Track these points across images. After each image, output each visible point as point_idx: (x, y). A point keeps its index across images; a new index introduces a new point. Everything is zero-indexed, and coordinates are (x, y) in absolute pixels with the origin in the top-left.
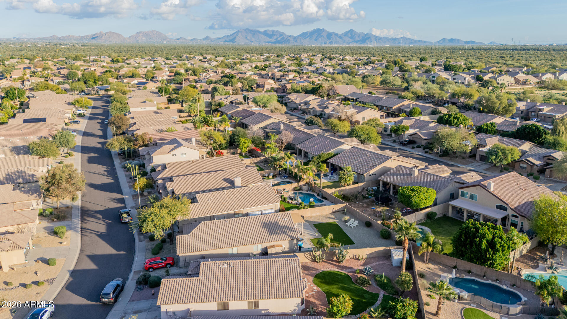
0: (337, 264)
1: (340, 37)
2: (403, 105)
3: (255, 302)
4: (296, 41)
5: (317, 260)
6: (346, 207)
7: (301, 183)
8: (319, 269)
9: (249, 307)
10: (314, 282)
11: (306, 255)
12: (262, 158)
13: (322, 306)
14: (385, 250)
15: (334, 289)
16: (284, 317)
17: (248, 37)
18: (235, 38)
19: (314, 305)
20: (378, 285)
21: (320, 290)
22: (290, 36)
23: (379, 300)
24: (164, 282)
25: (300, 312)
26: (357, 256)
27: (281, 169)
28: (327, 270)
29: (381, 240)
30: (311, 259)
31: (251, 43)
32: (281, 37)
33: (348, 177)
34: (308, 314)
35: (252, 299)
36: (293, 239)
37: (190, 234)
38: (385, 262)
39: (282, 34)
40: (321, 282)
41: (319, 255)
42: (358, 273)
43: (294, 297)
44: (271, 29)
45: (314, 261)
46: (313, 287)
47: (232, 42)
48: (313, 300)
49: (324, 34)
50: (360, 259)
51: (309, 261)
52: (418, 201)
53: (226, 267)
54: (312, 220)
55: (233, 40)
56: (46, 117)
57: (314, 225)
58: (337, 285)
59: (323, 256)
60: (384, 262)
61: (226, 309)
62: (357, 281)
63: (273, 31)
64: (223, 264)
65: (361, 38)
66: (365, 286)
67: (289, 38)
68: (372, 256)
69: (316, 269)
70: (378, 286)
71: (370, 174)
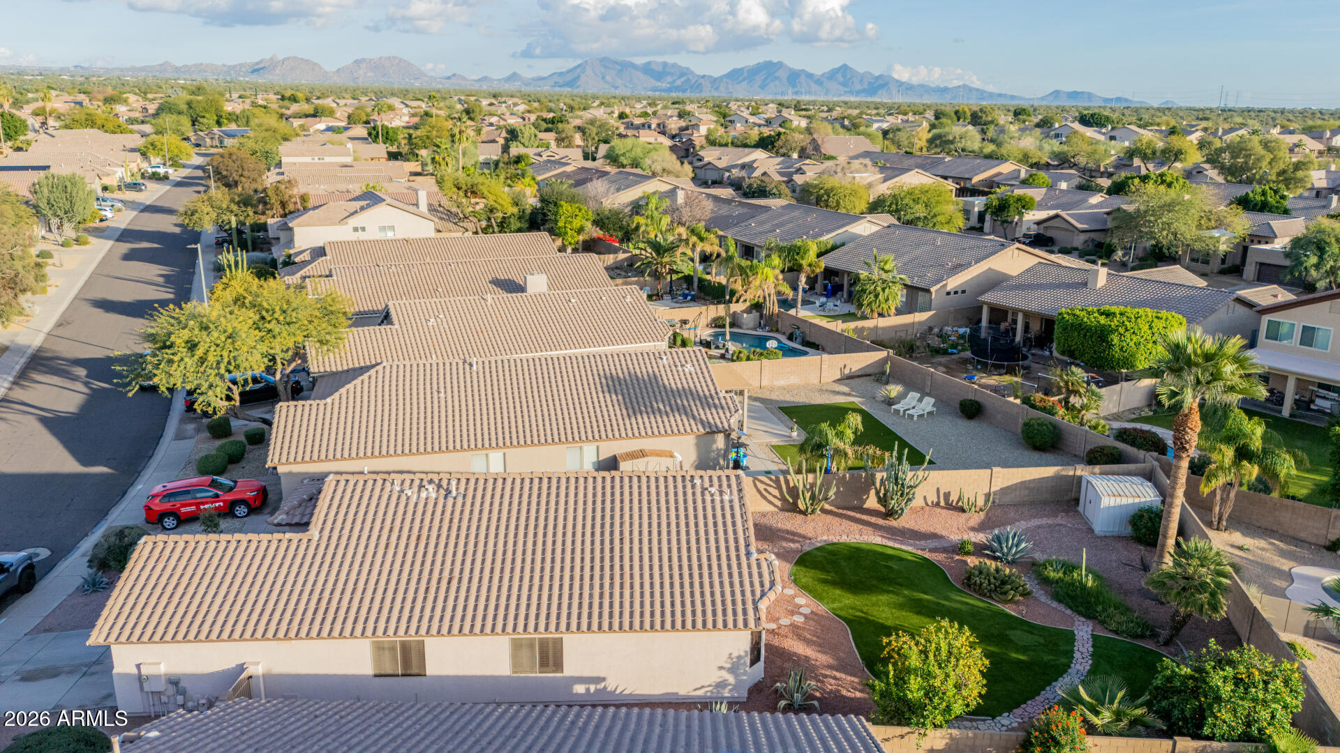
0: (880, 521)
1: (819, 82)
2: (999, 174)
3: (543, 644)
4: (717, 89)
5: (801, 505)
6: (885, 361)
7: (737, 307)
8: (810, 535)
9: (516, 665)
10: (795, 582)
11: (761, 487)
12: (621, 256)
13: (838, 675)
14: (1058, 478)
15: (882, 607)
16: (671, 712)
17: (608, 78)
18: (578, 78)
19: (805, 667)
20: (1057, 597)
21: (822, 608)
22: (704, 77)
23: (1077, 655)
24: (150, 546)
25: (744, 694)
26: (954, 498)
27: (675, 277)
28: (844, 539)
29: (1026, 453)
30: (779, 503)
31: (613, 89)
32: (683, 79)
33: (883, 290)
34: (783, 703)
35: (531, 628)
36: (712, 431)
37: (329, 400)
38: (1061, 519)
39: (685, 72)
40: (825, 582)
41: (813, 485)
42: (968, 553)
43: (720, 624)
44: (660, 59)
45: (793, 508)
46: (793, 597)
47: (570, 87)
48: (800, 648)
49: (782, 74)
50: (966, 507)
51: (772, 508)
52: (1132, 344)
53: (434, 495)
54: (774, 397)
55: (572, 83)
56: (50, 164)
57: (781, 408)
58: (888, 592)
59: (828, 490)
60: (1059, 520)
61: (415, 671)
62: (969, 579)
63: (665, 64)
64: (421, 486)
65: (866, 86)
66: (1006, 602)
67: (701, 81)
68: (1007, 499)
69: (800, 535)
70: (1060, 601)
71: (949, 288)
